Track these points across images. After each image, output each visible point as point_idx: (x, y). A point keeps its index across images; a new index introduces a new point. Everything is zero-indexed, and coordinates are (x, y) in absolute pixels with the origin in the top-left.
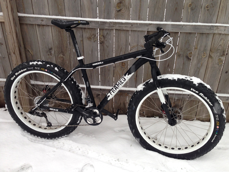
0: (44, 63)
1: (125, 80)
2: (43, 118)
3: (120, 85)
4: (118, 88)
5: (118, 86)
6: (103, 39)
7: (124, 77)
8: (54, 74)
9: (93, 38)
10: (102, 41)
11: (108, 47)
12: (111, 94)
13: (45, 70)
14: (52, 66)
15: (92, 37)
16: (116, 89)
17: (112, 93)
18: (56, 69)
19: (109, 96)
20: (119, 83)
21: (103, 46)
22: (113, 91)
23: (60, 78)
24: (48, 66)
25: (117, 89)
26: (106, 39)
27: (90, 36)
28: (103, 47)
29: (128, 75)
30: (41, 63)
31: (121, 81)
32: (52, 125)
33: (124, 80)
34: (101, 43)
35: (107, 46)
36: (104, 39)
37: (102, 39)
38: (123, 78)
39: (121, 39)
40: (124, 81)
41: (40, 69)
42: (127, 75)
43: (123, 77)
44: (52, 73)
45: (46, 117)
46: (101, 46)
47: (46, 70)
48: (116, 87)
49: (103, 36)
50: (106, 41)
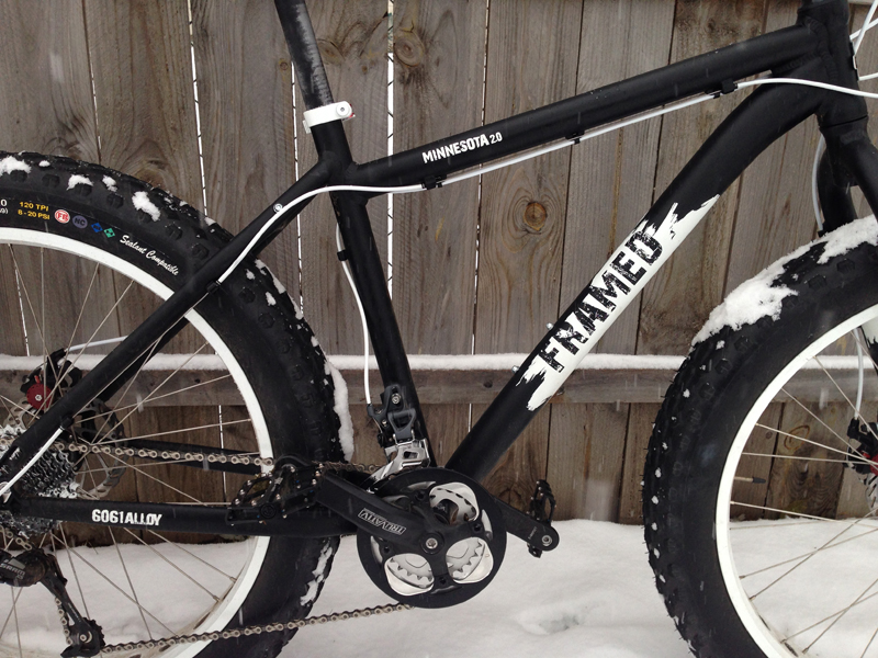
0: (44, 163)
1: (657, 254)
2: (39, 592)
3: (617, 290)
4: (604, 316)
5: (607, 304)
6: (420, 50)
7: (650, 231)
8: (126, 240)
9: (355, 49)
10: (410, 66)
11: (446, 106)
12: (555, 365)
13: (51, 213)
14: (109, 181)
15: (349, 40)
16: (588, 324)
17: (563, 355)
18: (141, 201)
19: (539, 379)
20: (608, 278)
21: (417, 96)
22: (565, 343)
23: (173, 270)
24: (79, 186)
25: (597, 322)
26: (438, 52)
27: (341, 33)
28: (418, 102)
29: (681, 214)
30: (22, 166)
31: (623, 262)
32: (108, 641)
33: (649, 252)
34: (408, 81)
35: (441, 99)
36: (427, 51)
37: (410, 55)
38: (638, 244)
39: (526, 53)
40: (650, 261)
41: (13, 206)
42: (671, 216)
43: (640, 236)
44: (109, 233)
45: (57, 584)
46: (406, 97)
47: (62, 216)
48: (593, 310)
49: (422, 34)
50: (438, 63)
